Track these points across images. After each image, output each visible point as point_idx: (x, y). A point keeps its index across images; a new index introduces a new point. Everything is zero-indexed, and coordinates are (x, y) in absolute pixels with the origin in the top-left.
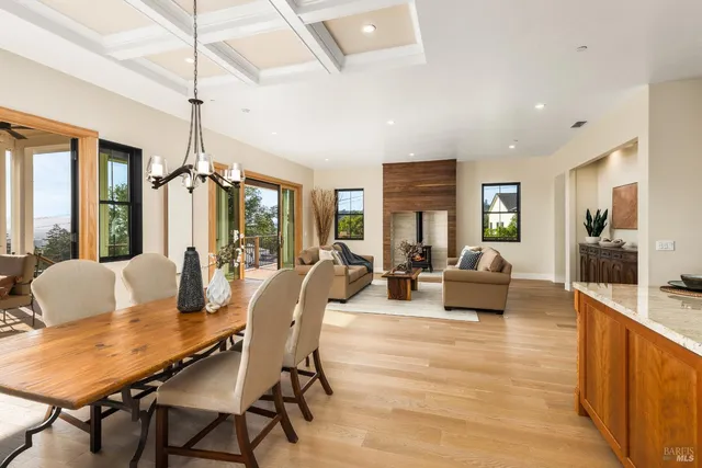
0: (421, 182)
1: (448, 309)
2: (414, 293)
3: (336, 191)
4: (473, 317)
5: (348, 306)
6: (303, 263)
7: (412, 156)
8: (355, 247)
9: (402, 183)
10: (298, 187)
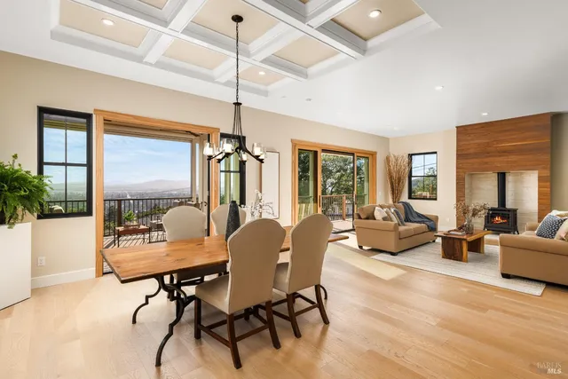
0: (502, 141)
1: (505, 276)
2: (470, 255)
3: (411, 156)
4: (536, 290)
5: (398, 260)
6: (360, 218)
7: (485, 116)
8: (420, 206)
9: (479, 144)
10: (373, 154)
